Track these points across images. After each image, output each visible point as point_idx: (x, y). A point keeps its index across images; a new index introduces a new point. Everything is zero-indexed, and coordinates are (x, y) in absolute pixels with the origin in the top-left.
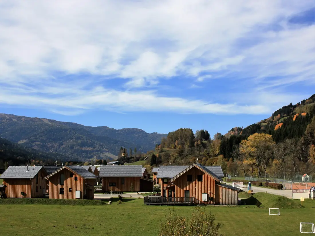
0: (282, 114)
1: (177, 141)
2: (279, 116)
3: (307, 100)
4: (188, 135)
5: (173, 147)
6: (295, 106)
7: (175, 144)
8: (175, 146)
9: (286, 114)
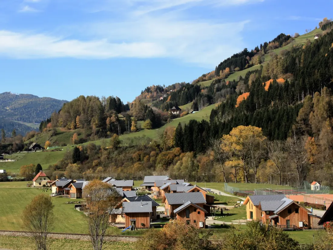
0: (232, 67)
1: (78, 117)
2: (227, 70)
3: (270, 42)
4: (96, 108)
5: (72, 127)
6: (252, 54)
7: (75, 122)
8: (76, 125)
9: (238, 67)
